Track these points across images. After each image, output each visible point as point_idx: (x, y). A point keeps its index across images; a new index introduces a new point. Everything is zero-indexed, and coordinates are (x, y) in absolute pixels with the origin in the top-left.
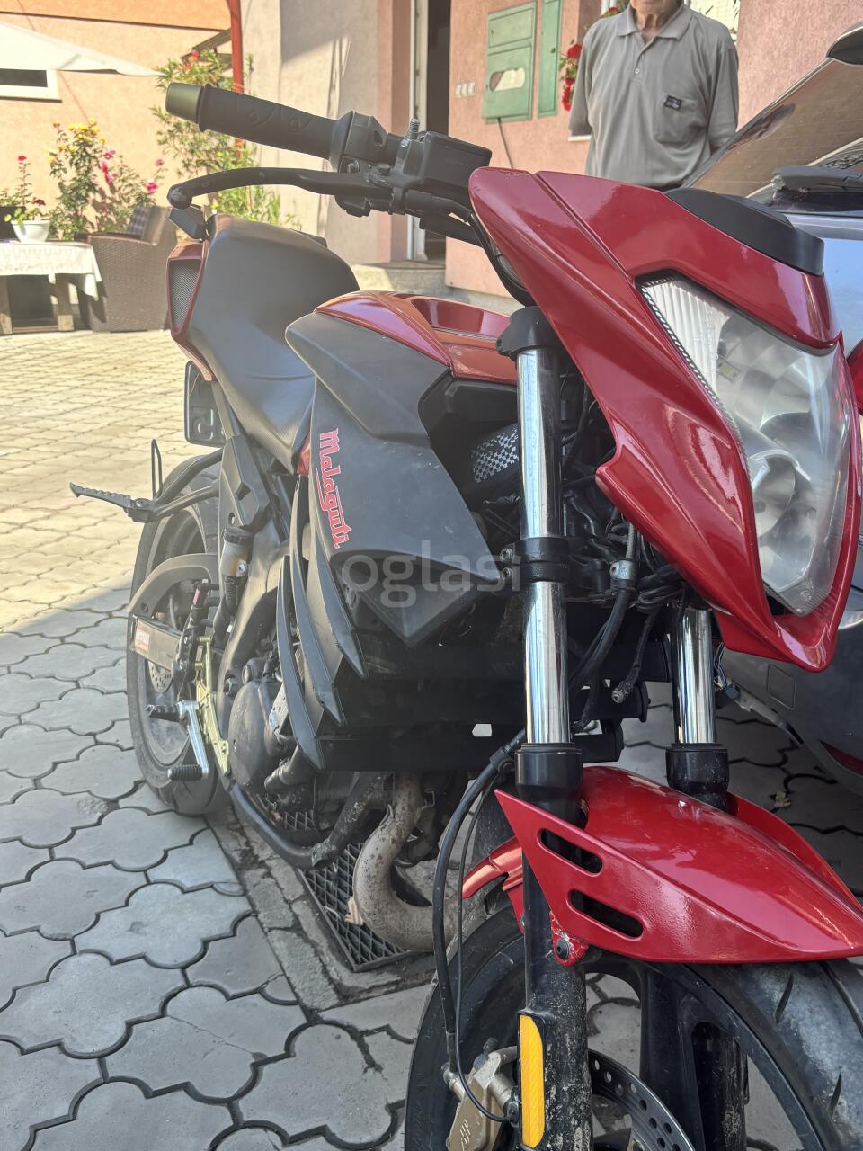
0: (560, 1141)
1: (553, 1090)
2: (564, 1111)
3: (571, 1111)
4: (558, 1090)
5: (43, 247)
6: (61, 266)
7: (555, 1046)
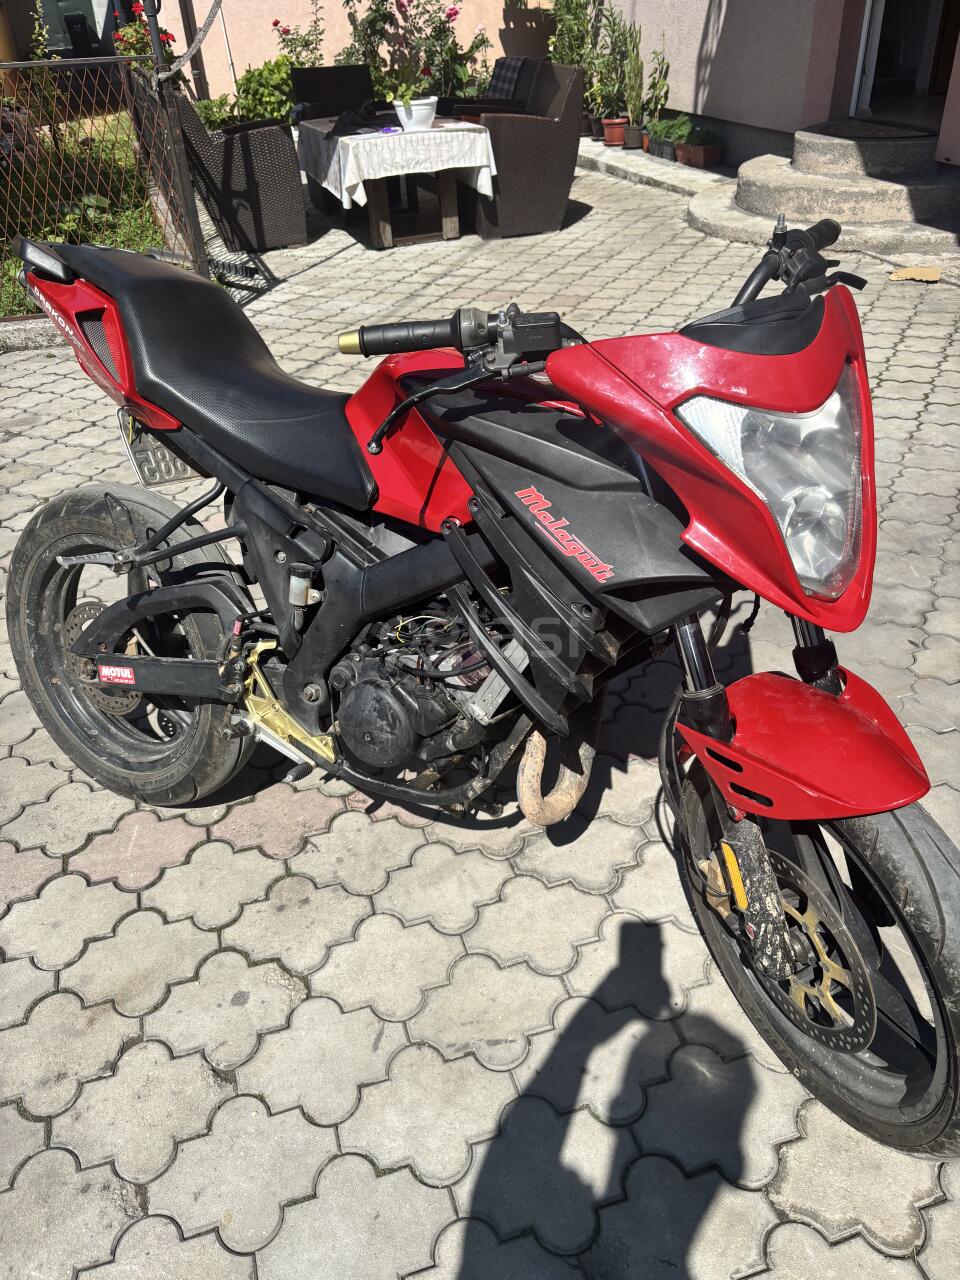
0: (757, 906)
1: (748, 881)
2: (757, 891)
3: (761, 890)
4: (751, 881)
5: (432, 135)
6: (452, 158)
7: (743, 859)
